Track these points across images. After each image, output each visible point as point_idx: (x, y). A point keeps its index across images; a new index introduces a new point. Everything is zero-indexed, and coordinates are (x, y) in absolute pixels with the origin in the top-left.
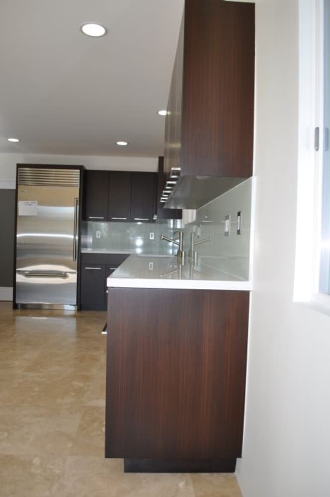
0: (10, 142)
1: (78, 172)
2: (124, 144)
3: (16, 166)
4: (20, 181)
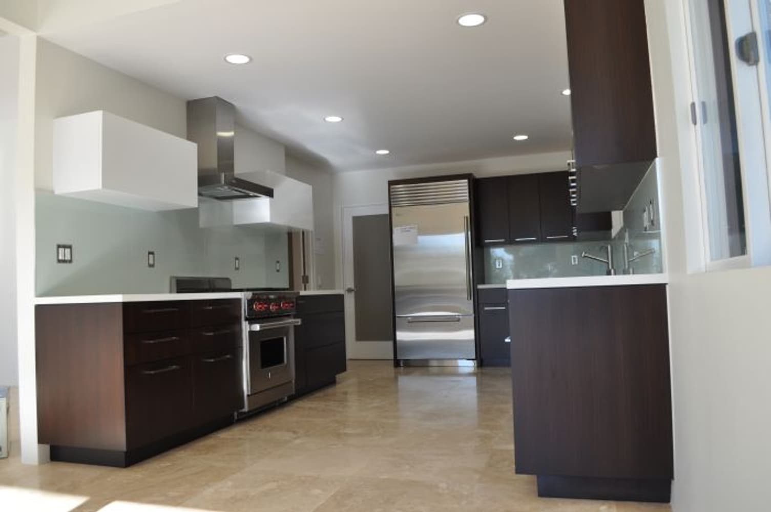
0: (379, 155)
1: (465, 183)
2: (524, 137)
3: (387, 182)
4: (393, 202)
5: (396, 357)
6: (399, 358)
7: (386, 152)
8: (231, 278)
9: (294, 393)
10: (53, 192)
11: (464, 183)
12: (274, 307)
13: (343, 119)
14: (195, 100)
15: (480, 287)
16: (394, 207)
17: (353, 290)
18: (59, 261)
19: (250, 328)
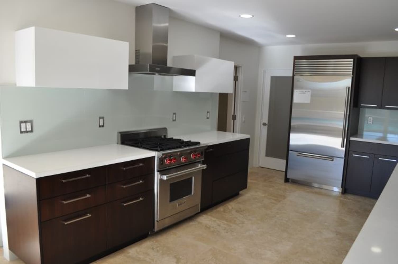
0: (288, 37)
4: (296, 71)
5: (286, 177)
6: (288, 177)
7: (294, 36)
8: (167, 128)
9: (199, 211)
10: (16, 85)
11: (350, 62)
12: (184, 160)
13: (253, 16)
14: (142, 6)
15: (352, 139)
16: (296, 75)
17: (267, 125)
18: (22, 132)
19: (161, 177)
